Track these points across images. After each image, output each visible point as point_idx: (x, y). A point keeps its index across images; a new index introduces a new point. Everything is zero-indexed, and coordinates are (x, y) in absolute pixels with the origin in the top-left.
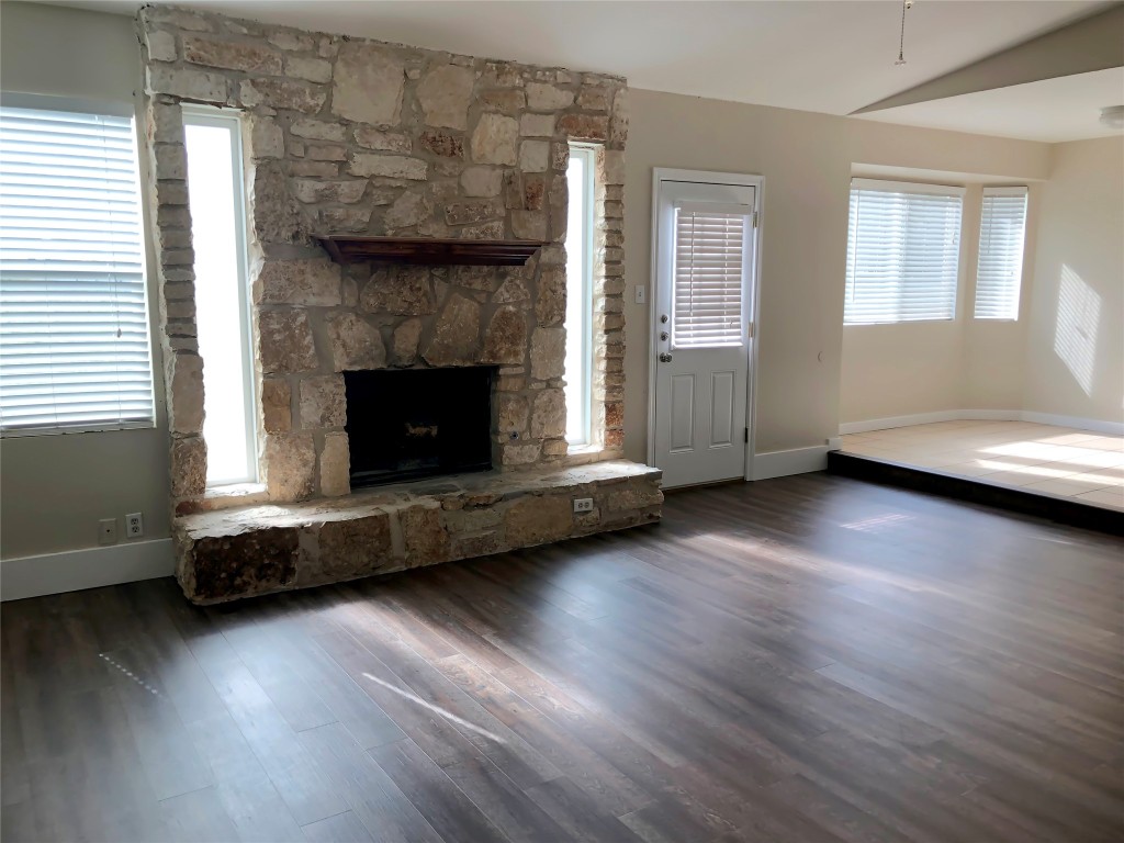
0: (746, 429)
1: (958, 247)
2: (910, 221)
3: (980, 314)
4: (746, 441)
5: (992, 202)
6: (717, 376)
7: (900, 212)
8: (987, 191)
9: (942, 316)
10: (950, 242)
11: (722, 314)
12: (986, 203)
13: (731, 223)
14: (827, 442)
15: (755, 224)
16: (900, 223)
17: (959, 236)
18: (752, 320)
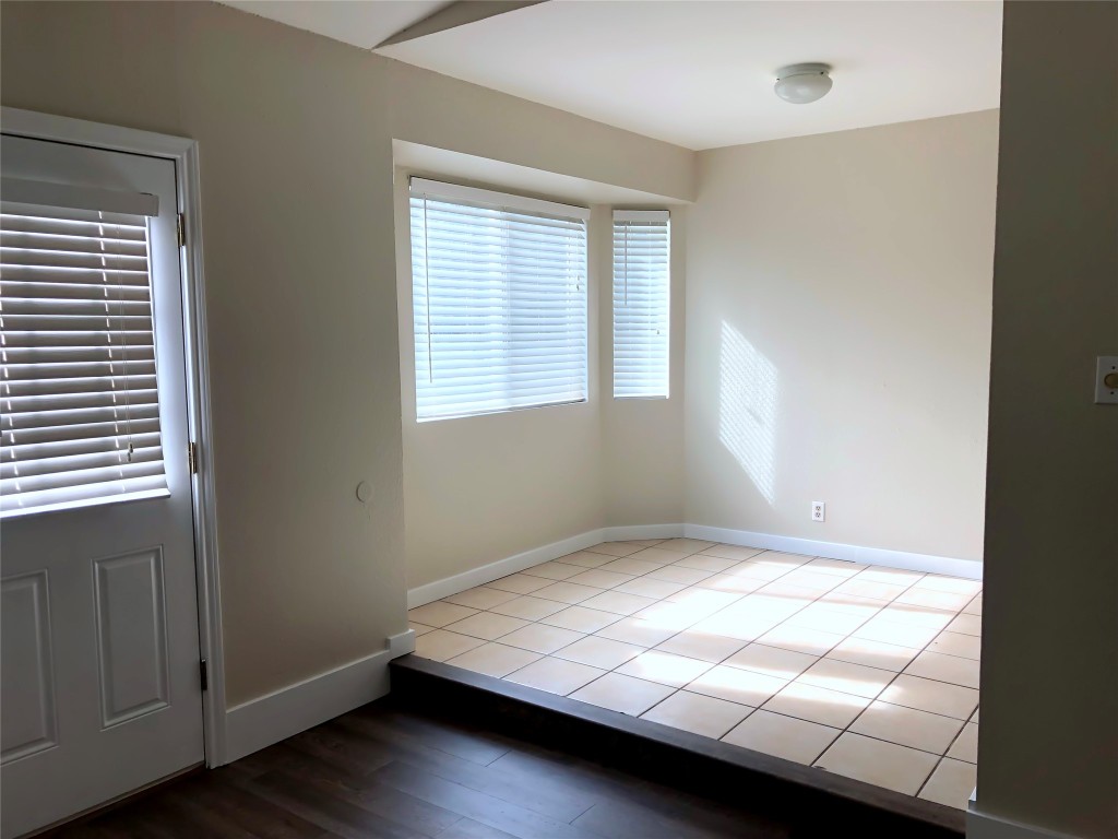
0: (203, 666)
1: (585, 296)
2: (512, 255)
3: (620, 392)
4: (204, 686)
5: (626, 231)
6: (109, 567)
7: (498, 240)
8: (619, 215)
9: (572, 396)
10: (574, 288)
11: (110, 432)
12: (618, 233)
13: (108, 234)
14: (386, 644)
15: (182, 240)
16: (499, 257)
17: (585, 280)
18: (193, 439)
